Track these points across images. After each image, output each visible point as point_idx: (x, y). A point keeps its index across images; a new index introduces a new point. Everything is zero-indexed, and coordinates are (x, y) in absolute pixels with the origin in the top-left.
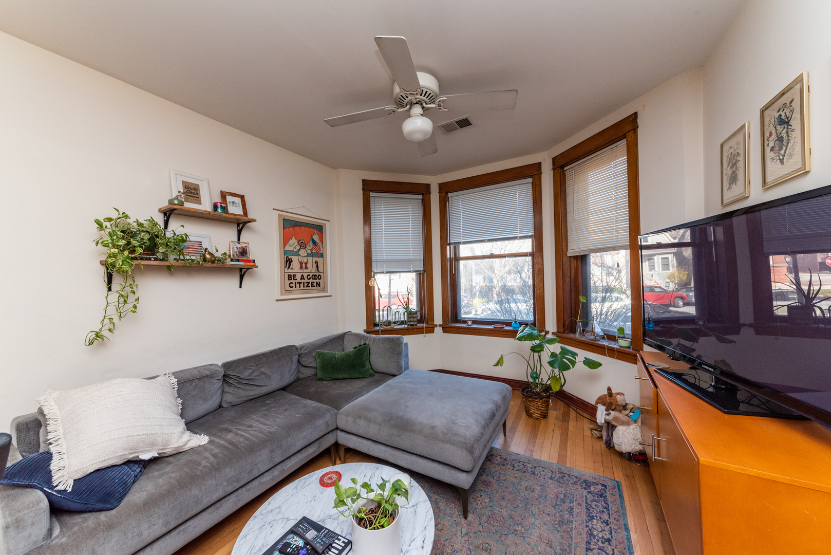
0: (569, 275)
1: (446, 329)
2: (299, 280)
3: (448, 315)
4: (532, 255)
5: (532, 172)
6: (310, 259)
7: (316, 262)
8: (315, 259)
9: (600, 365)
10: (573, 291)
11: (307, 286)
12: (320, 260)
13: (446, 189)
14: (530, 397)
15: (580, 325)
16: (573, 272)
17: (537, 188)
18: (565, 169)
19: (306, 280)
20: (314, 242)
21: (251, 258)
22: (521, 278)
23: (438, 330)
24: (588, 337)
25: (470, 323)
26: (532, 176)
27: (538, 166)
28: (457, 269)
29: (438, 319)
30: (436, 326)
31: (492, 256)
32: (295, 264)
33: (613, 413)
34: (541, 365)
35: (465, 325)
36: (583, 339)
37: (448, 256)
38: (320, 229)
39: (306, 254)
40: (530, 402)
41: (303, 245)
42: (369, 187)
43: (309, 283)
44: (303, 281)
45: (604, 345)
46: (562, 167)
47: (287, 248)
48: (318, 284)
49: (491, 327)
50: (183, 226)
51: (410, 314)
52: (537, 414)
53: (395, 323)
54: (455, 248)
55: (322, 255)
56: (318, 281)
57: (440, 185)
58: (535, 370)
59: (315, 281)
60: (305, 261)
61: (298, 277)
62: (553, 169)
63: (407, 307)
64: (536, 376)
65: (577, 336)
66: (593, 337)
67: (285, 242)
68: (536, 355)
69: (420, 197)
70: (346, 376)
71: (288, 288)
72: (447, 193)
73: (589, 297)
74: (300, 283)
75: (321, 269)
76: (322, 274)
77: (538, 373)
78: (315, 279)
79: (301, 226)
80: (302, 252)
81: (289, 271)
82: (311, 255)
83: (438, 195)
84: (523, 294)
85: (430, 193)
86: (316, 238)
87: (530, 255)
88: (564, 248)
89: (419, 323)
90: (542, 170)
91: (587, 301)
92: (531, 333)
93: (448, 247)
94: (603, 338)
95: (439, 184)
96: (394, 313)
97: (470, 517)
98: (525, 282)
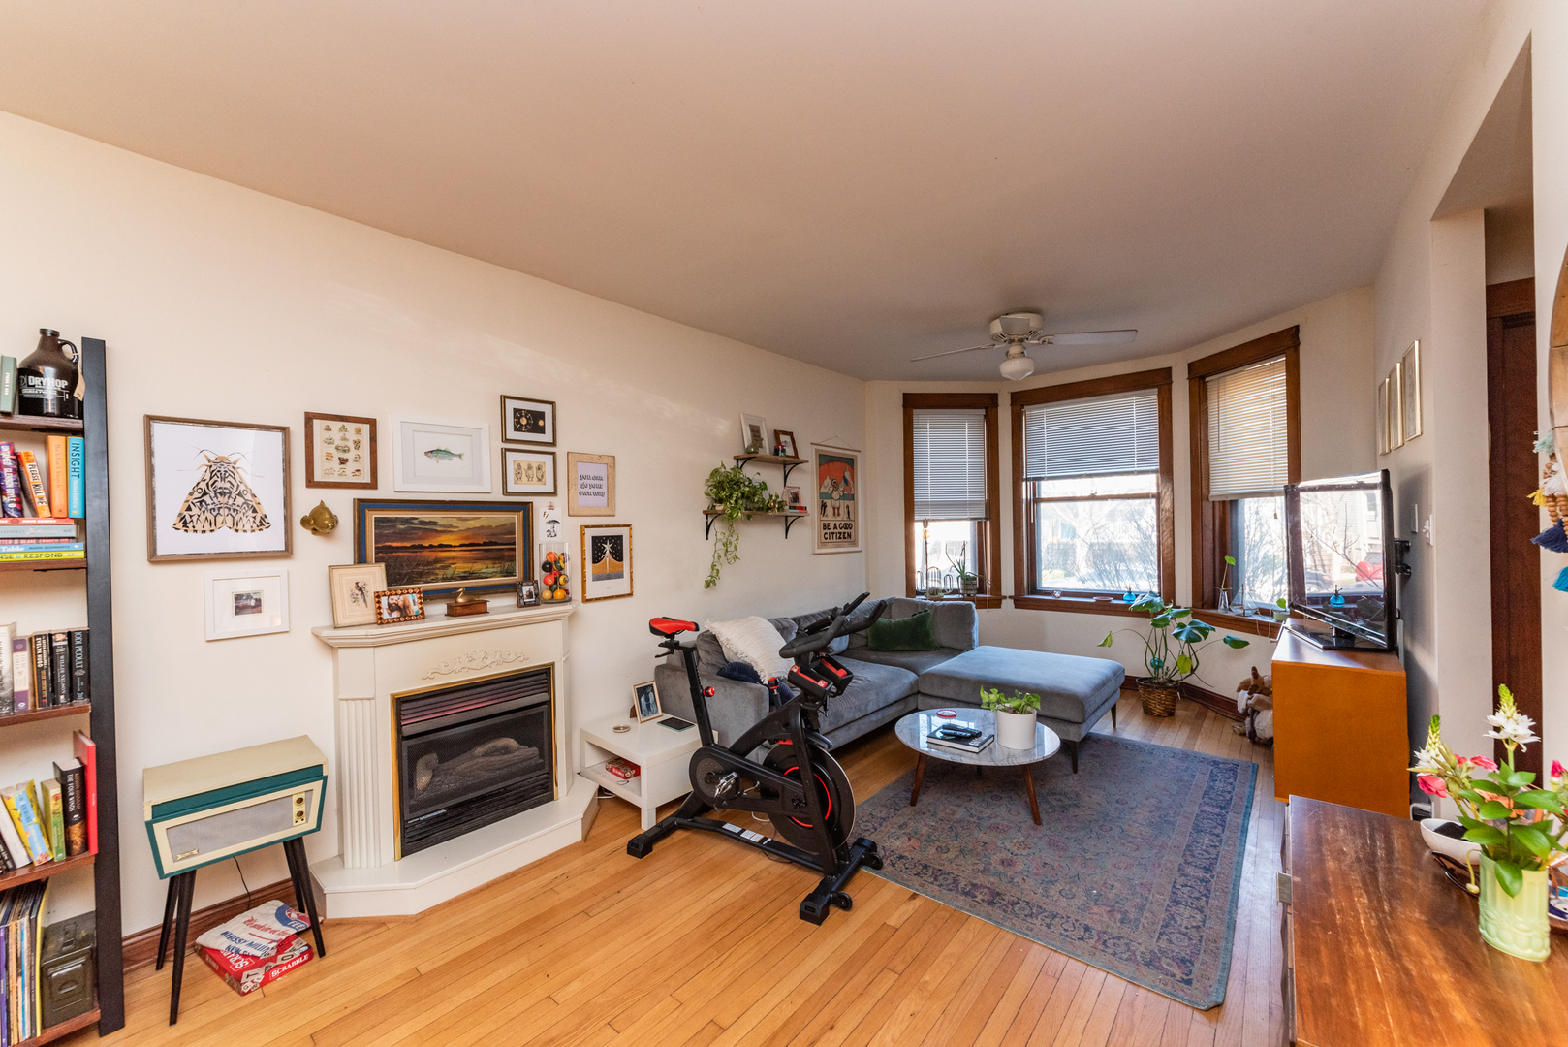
0: (1211, 527)
1: (1020, 602)
2: (832, 530)
3: (1022, 583)
4: (1158, 497)
5: (1158, 381)
6: (842, 502)
7: (848, 507)
8: (847, 502)
9: (1247, 643)
10: (1217, 550)
11: (840, 538)
12: (850, 503)
13: (1023, 400)
14: (1149, 687)
15: (1224, 596)
16: (1217, 522)
17: (1165, 404)
18: (1207, 379)
19: (839, 530)
20: (846, 481)
21: (803, 505)
22: (1139, 528)
23: (1007, 604)
24: (1236, 611)
25: (1057, 595)
26: (1157, 386)
27: (1167, 373)
28: (1037, 514)
29: (1008, 587)
30: (1005, 598)
31: (1093, 498)
32: (829, 510)
33: (1255, 695)
34: (1166, 649)
35: (1051, 598)
36: (1229, 614)
37: (1024, 497)
38: (850, 462)
39: (838, 497)
40: (1150, 693)
41: (835, 486)
42: (913, 403)
43: (840, 533)
44: (835, 531)
45: (1255, 621)
46: (1203, 378)
47: (823, 490)
48: (849, 536)
49: (1093, 600)
50: (758, 474)
51: (966, 580)
52: (1158, 709)
53: (944, 591)
54: (1034, 484)
55: (852, 498)
56: (849, 531)
57: (1013, 395)
58: (1157, 656)
59: (846, 531)
60: (838, 505)
61: (832, 526)
62: (1190, 379)
63: (962, 572)
64: (1158, 665)
65: (1220, 610)
66: (1242, 611)
67: (821, 484)
68: (1159, 631)
69: (982, 412)
70: (907, 648)
71: (823, 540)
72: (1023, 406)
73: (1240, 558)
74: (833, 533)
75: (852, 517)
76: (852, 523)
77: (1162, 659)
78: (846, 529)
79: (834, 461)
80: (836, 495)
81: (824, 518)
82: (843, 498)
83: (1009, 409)
84: (1143, 558)
85: (997, 406)
86: (847, 475)
87: (1153, 496)
88: (1204, 490)
89: (978, 593)
90: (1173, 379)
91: (1237, 563)
92: (1152, 601)
93: (1024, 483)
94: (1256, 613)
95: (1012, 393)
96: (942, 577)
97: (1080, 772)
98: (1144, 534)
